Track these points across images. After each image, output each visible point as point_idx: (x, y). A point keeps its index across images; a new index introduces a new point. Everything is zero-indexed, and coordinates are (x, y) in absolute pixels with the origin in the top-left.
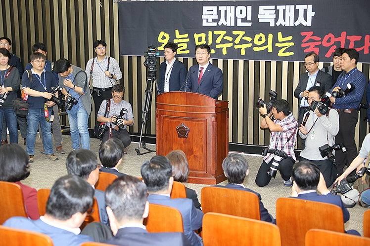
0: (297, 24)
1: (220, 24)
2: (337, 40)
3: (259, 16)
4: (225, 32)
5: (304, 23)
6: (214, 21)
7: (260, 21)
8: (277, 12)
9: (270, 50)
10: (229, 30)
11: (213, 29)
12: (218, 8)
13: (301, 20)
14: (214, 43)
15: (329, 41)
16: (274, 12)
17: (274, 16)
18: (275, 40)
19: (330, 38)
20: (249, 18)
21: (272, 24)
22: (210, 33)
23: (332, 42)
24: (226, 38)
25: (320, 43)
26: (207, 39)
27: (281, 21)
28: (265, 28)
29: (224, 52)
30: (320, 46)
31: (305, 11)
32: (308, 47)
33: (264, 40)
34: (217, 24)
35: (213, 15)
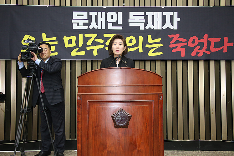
0: (164, 27)
1: (91, 27)
2: (201, 41)
3: (130, 21)
4: (96, 35)
5: (171, 27)
6: (84, 24)
7: (131, 25)
8: (146, 18)
9: (141, 51)
10: (100, 33)
11: (83, 32)
12: (88, 14)
13: (168, 24)
14: (85, 45)
15: (193, 42)
16: (143, 17)
17: (144, 21)
18: (145, 42)
19: (194, 40)
20: (120, 22)
21: (142, 28)
22: (81, 36)
23: (196, 43)
24: (97, 40)
25: (186, 44)
26: (77, 42)
27: (149, 25)
28: (136, 31)
29: (95, 53)
30: (186, 47)
31: (172, 17)
32: (176, 47)
33: (134, 42)
34: (88, 27)
35: (83, 19)
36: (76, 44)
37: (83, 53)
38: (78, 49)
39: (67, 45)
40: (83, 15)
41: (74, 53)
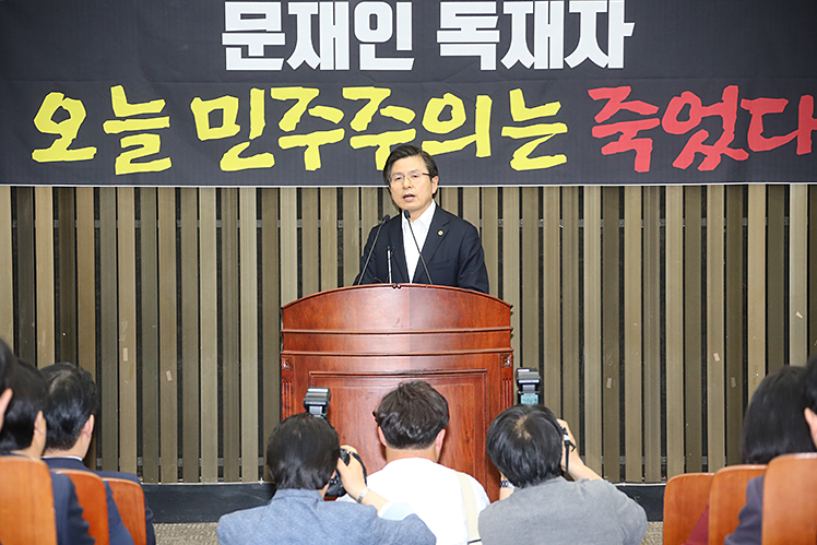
0: (574, 60)
1: (294, 62)
2: (711, 111)
3: (441, 36)
4: (315, 92)
5: (600, 60)
6: (270, 52)
7: (445, 51)
8: (504, 24)
9: (484, 150)
10: (329, 85)
11: (266, 80)
12: (284, 9)
13: (587, 48)
14: (273, 131)
15: (683, 115)
16: (493, 21)
17: (495, 36)
18: (501, 116)
19: (687, 107)
20: (405, 42)
21: (488, 63)
22: (257, 96)
23: (695, 120)
24: (320, 112)
25: (655, 123)
26: (243, 118)
27: (517, 54)
28: (464, 77)
29: (312, 162)
30: (657, 134)
31: (602, 20)
32: (616, 137)
33: (459, 117)
34: (285, 64)
35: (264, 31)
36: (237, 129)
37: (265, 160)
38: (247, 144)
39: (205, 132)
40: (263, 16)
41: (231, 162)
